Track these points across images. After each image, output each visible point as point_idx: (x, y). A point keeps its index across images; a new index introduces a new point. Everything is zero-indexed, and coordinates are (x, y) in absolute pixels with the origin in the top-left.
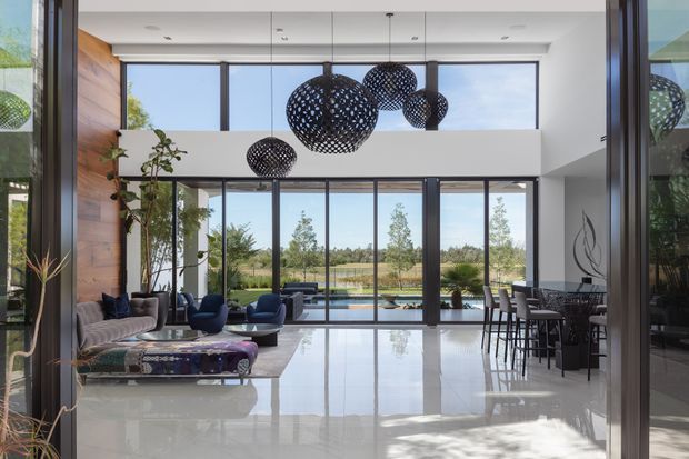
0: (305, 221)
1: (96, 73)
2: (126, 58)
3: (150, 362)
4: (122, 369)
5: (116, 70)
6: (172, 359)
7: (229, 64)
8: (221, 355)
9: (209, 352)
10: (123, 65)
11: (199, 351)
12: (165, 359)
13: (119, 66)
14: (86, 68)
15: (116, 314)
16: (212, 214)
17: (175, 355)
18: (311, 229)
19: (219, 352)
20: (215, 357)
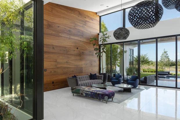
0: (165, 52)
1: (92, 20)
2: (100, 15)
3: (85, 93)
4: (79, 93)
5: (98, 19)
6: (89, 93)
7: (125, 9)
8: (100, 94)
9: (98, 92)
10: (100, 17)
11: (96, 92)
12: (88, 92)
13: (99, 18)
14: (90, 20)
15: (93, 79)
16: (127, 52)
17: (90, 92)
18: (167, 54)
19: (100, 93)
20: (99, 94)
